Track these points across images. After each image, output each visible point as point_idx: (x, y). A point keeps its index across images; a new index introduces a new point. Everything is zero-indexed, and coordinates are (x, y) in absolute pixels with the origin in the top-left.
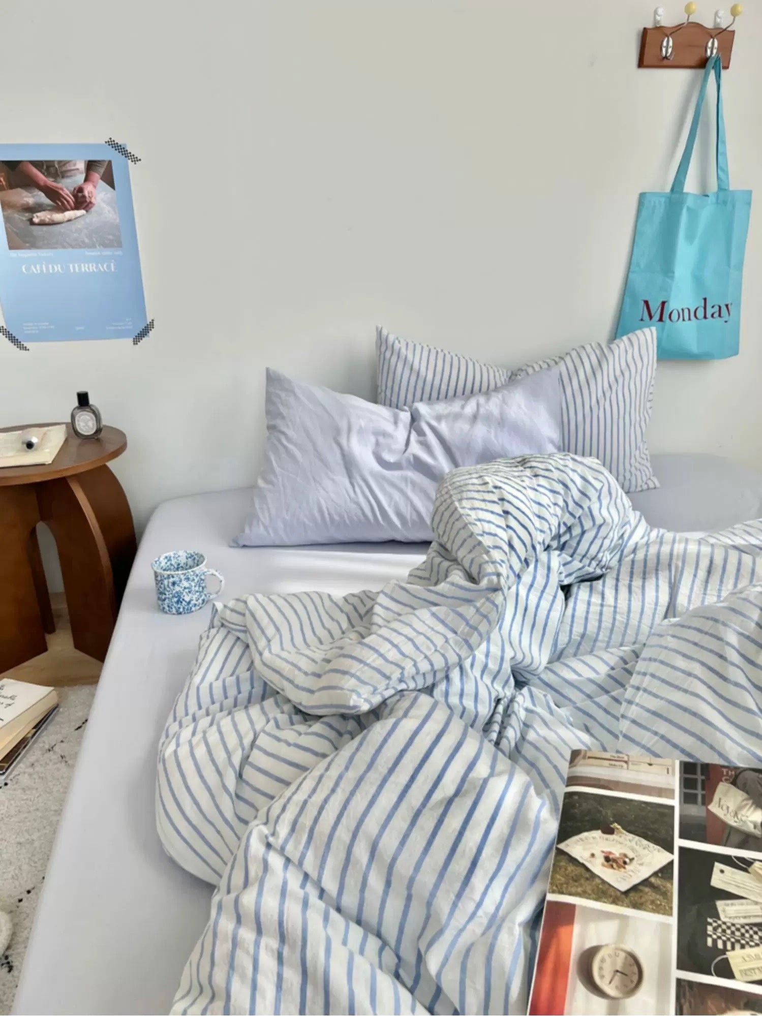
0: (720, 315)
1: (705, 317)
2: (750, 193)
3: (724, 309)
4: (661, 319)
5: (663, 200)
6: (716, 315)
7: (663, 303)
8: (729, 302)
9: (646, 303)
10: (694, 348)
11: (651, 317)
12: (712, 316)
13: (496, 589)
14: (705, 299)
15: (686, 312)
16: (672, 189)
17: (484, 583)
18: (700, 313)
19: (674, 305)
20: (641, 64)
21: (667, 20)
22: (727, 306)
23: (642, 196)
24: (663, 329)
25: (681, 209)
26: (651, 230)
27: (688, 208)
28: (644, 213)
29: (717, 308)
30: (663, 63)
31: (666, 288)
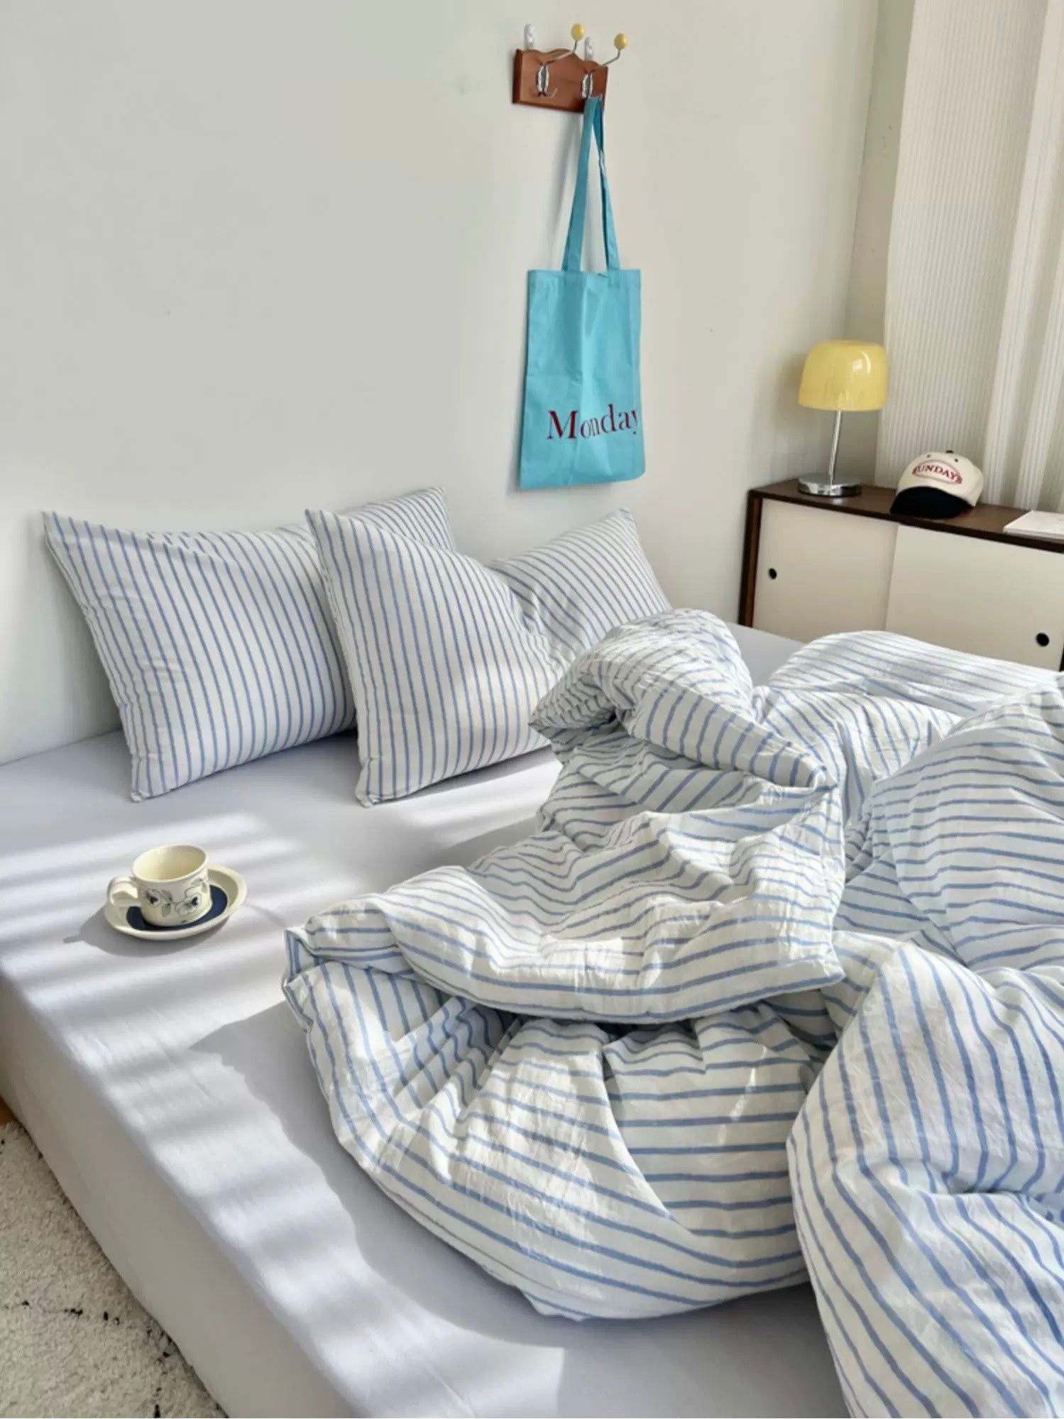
0: (628, 426)
1: (614, 429)
2: (638, 272)
3: (630, 415)
4: (572, 436)
5: (556, 280)
6: (624, 425)
7: (573, 414)
8: (634, 409)
9: (553, 414)
10: (608, 469)
11: (560, 433)
12: (620, 427)
14: (611, 406)
15: (594, 422)
16: (565, 267)
18: (608, 425)
19: (584, 416)
20: (516, 99)
21: (541, 43)
22: (633, 413)
23: (531, 274)
24: (575, 445)
25: (582, 291)
26: (546, 319)
27: (590, 294)
28: (537, 297)
29: (623, 417)
30: (539, 101)
31: (574, 396)
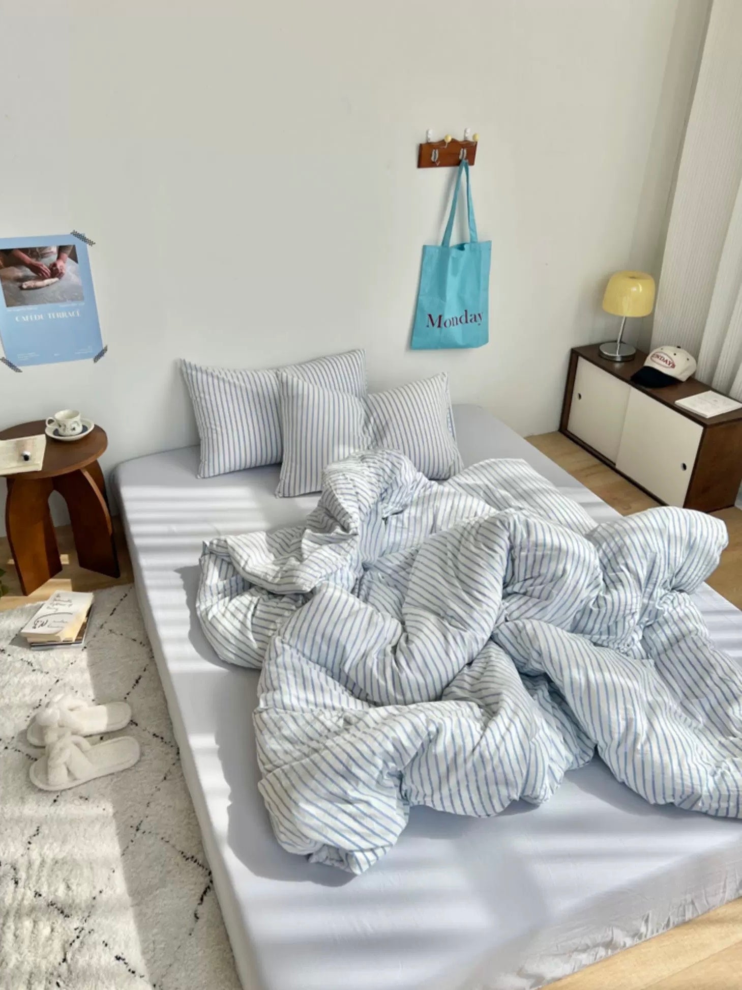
0: (475, 320)
1: (467, 322)
2: (490, 242)
3: (478, 317)
4: (439, 326)
5: (437, 251)
6: (473, 320)
7: (440, 317)
8: (480, 312)
9: (430, 316)
10: (460, 341)
11: (433, 324)
12: (471, 321)
13: (356, 534)
14: (466, 311)
15: (455, 320)
16: (443, 244)
17: (351, 532)
18: (463, 320)
19: (447, 317)
20: (420, 165)
21: (434, 138)
22: (479, 315)
23: (424, 247)
24: (441, 332)
25: (448, 257)
26: (431, 270)
27: (453, 258)
28: (426, 258)
29: (473, 316)
30: (432, 165)
31: (441, 307)
